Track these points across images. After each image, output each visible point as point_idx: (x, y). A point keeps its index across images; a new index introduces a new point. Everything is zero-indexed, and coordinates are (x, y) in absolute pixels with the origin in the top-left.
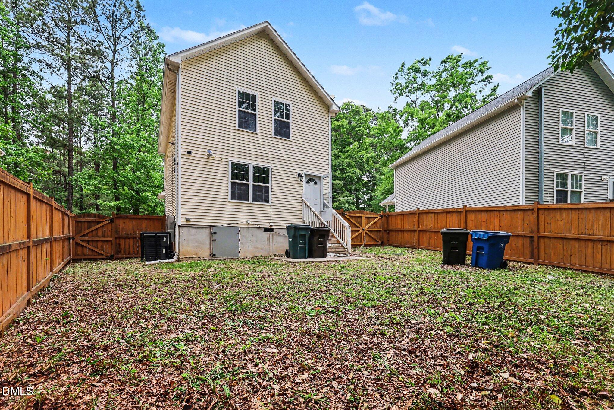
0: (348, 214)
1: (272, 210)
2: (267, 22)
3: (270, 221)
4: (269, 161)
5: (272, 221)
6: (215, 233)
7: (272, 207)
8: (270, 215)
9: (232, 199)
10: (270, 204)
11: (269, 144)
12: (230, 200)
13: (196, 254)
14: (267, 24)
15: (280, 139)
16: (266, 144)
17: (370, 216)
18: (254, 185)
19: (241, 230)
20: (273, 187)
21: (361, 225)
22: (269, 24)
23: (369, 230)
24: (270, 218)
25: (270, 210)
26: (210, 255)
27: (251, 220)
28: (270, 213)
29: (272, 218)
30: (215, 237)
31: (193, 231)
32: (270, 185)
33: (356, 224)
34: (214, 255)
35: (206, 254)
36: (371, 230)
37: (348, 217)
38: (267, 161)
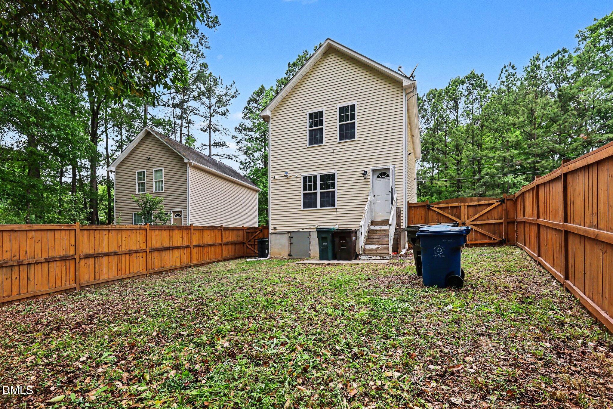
0: (436, 206)
1: (338, 213)
2: (328, 39)
3: (335, 224)
4: (335, 167)
5: (338, 224)
6: (292, 237)
7: (338, 210)
8: (336, 218)
9: (304, 208)
10: (336, 207)
11: (335, 151)
12: (302, 209)
13: (280, 254)
14: (329, 41)
15: (345, 142)
16: (332, 151)
17: (477, 203)
18: (321, 193)
19: (311, 233)
20: (338, 191)
21: (459, 218)
22: (330, 40)
23: (475, 223)
24: (336, 221)
25: (336, 213)
26: (289, 255)
27: (319, 224)
28: (336, 216)
29: (338, 221)
30: (293, 240)
31: (278, 236)
32: (336, 189)
33: (450, 216)
34: (291, 255)
35: (285, 255)
36: (479, 223)
37: (437, 210)
38: (333, 167)
